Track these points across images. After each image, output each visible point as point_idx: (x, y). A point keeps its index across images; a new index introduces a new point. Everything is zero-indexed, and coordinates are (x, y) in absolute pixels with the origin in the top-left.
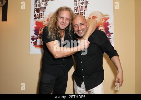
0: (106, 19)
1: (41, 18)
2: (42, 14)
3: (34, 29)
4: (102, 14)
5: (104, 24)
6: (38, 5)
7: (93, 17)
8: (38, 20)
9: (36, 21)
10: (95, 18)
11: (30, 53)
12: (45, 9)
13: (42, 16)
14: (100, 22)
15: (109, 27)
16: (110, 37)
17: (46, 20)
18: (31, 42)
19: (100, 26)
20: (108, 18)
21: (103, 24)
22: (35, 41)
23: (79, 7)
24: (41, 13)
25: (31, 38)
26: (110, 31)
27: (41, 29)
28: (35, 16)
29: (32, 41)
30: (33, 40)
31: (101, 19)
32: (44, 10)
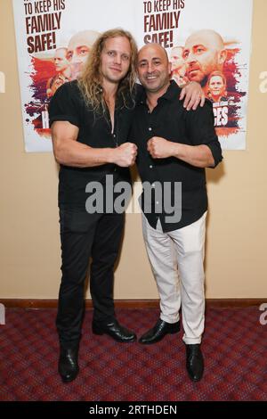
0: (230, 54)
1: (49, 48)
2: (51, 38)
3: (31, 82)
4: (221, 39)
5: (224, 67)
6: (36, 8)
7: (195, 47)
8: (40, 55)
9: (36, 59)
10: (200, 50)
11: (27, 150)
12: (58, 22)
13: (52, 44)
14: (214, 62)
15: (236, 76)
16: (238, 104)
17: (63, 54)
18: (28, 120)
19: (214, 73)
20: (236, 50)
21: (221, 68)
22: (36, 115)
23: (158, 16)
24: (46, 32)
25: (24, 109)
26: (239, 87)
27: (53, 81)
28: (29, 44)
29: (28, 116)
30: (32, 115)
31: (217, 54)
32: (56, 25)
